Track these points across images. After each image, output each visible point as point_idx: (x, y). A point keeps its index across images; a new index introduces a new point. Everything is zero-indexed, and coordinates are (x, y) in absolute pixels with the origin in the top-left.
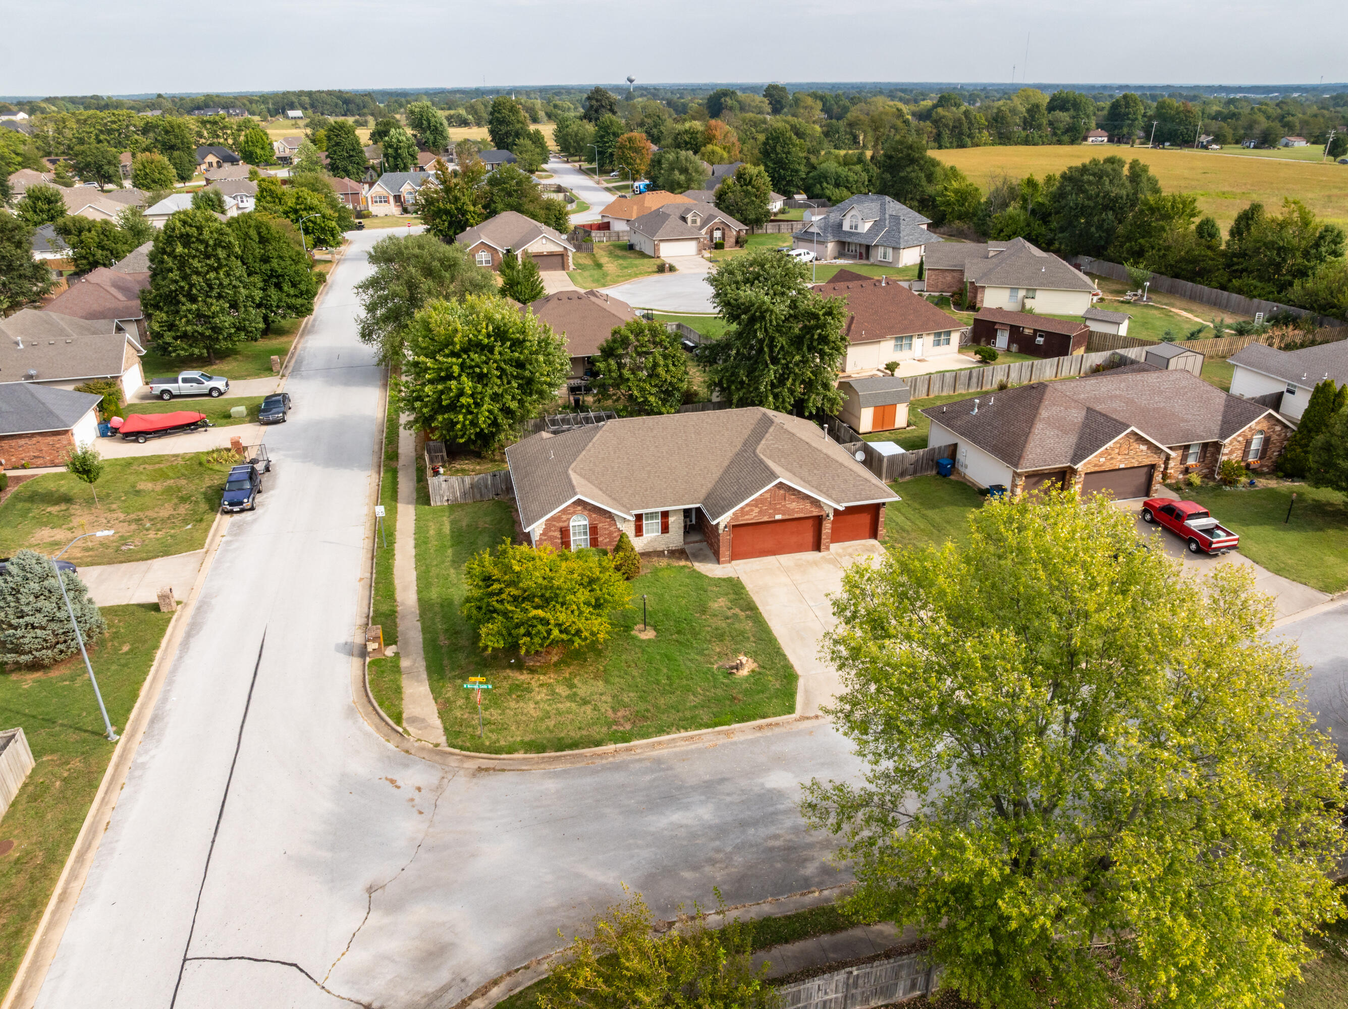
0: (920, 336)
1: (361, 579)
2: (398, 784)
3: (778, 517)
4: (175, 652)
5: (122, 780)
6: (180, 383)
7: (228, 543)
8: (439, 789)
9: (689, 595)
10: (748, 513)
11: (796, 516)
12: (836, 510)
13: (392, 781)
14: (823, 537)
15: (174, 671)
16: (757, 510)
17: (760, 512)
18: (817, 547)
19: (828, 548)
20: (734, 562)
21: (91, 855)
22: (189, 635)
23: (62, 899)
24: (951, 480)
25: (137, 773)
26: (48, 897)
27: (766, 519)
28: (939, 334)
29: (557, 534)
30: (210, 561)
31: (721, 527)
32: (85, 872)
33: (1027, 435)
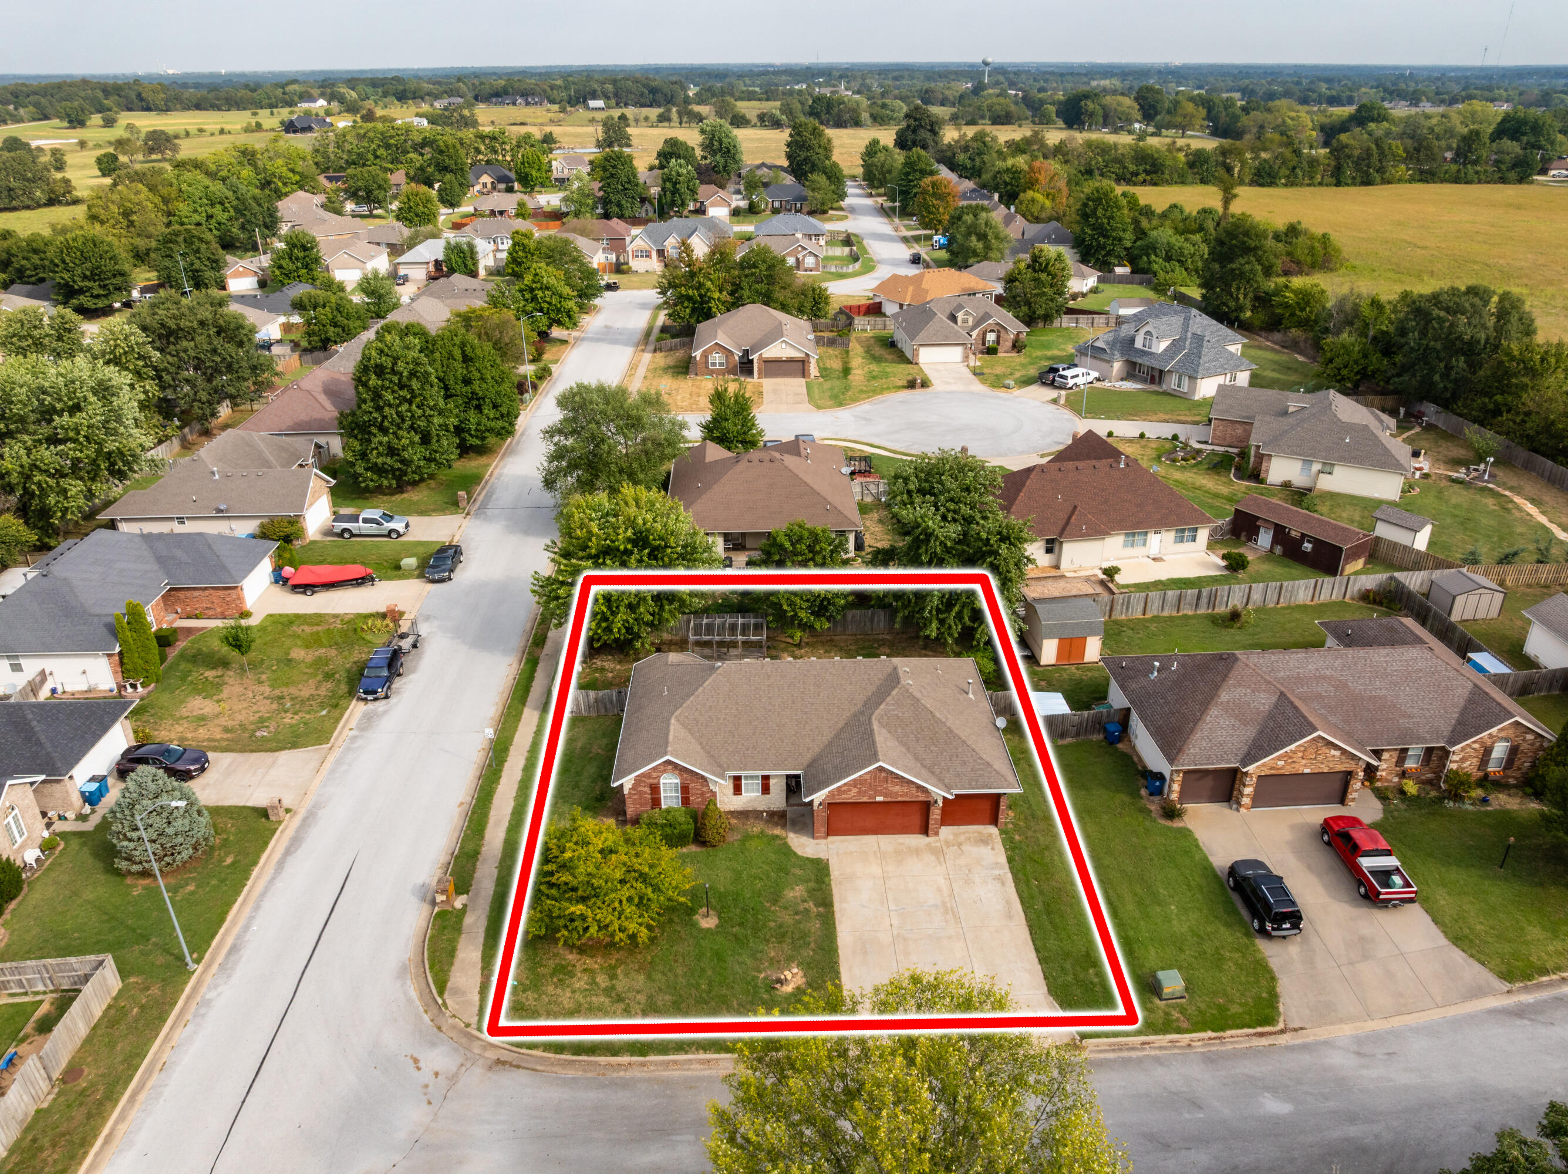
0: (1158, 532)
1: (462, 804)
2: (421, 1064)
3: (879, 799)
4: (270, 871)
5: (189, 1016)
6: (361, 524)
7: (354, 739)
8: (453, 1078)
9: (768, 877)
10: (845, 792)
11: (900, 799)
12: (944, 798)
13: (416, 1061)
14: (931, 822)
15: (263, 895)
16: (855, 790)
17: (859, 793)
18: (925, 830)
19: (937, 834)
20: (831, 838)
21: (142, 1097)
22: (288, 852)
23: (107, 1141)
24: (1117, 750)
25: (203, 1011)
26: (96, 1137)
27: (865, 799)
28: (1183, 531)
29: (647, 790)
30: (331, 759)
31: (816, 804)
32: (133, 1114)
33: (1196, 721)
